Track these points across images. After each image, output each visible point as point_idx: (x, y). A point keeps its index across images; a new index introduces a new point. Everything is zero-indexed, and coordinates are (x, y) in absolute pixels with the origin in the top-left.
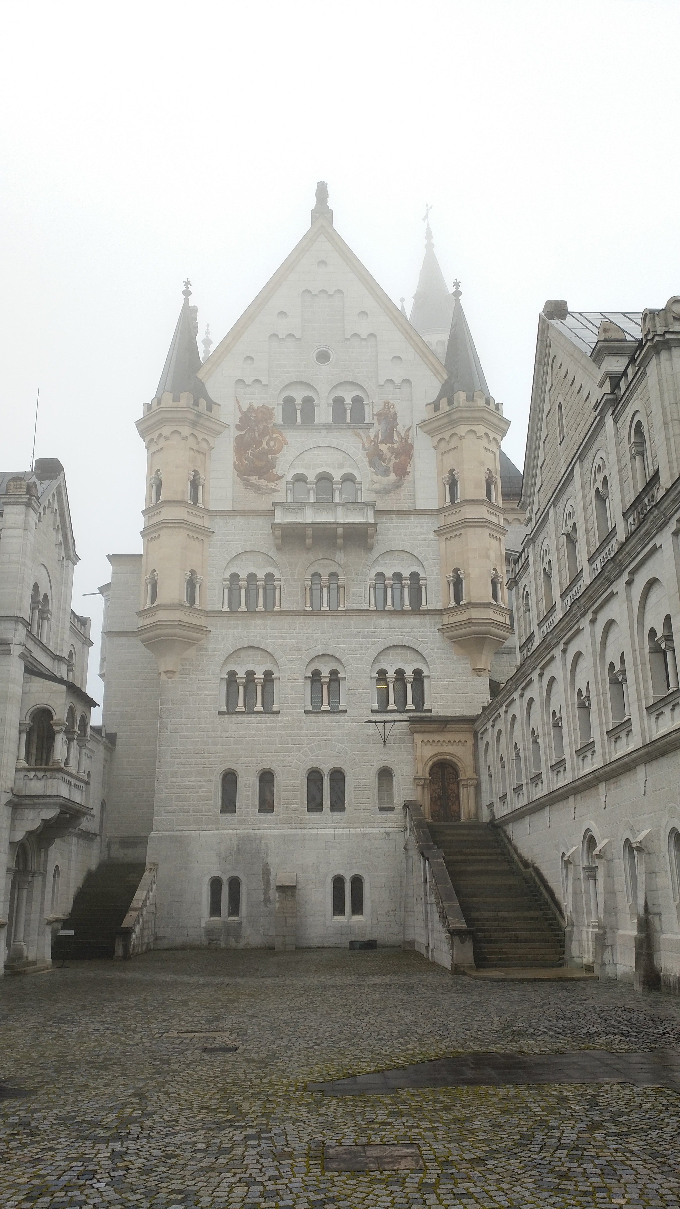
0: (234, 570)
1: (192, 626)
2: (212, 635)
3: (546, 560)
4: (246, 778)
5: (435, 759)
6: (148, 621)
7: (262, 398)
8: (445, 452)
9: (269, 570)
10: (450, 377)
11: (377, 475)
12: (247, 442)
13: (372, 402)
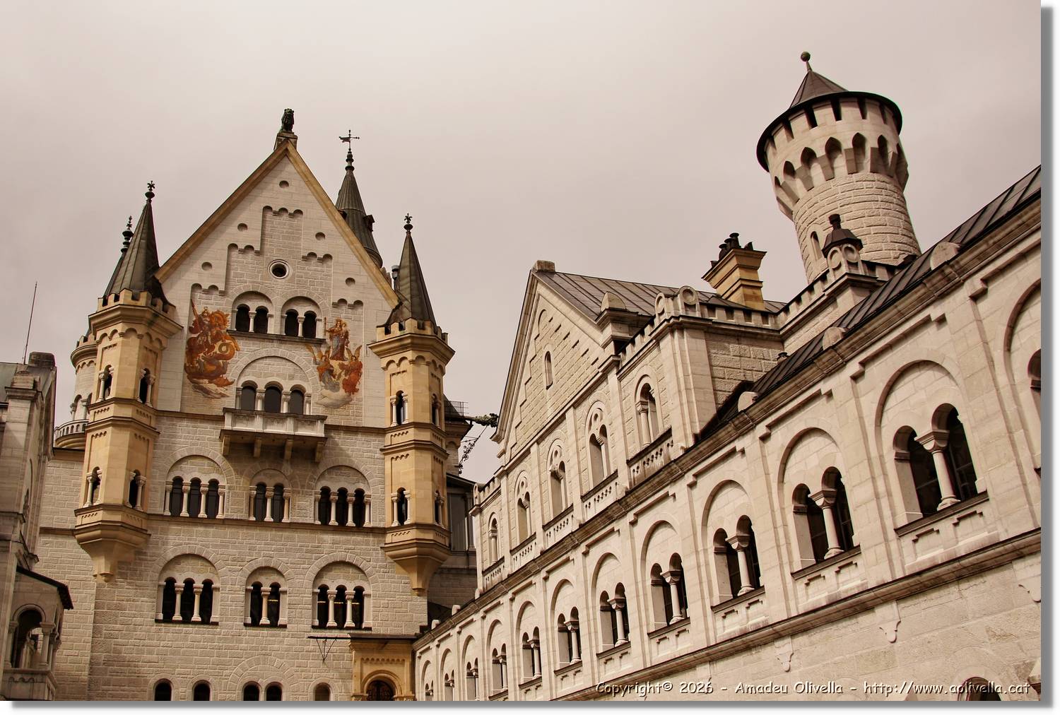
0: (178, 474)
1: (134, 529)
2: (152, 539)
3: (523, 492)
4: (180, 689)
5: (374, 677)
6: (88, 520)
7: (217, 304)
8: (394, 374)
9: (214, 476)
10: (401, 304)
11: (326, 388)
12: (199, 345)
13: (325, 319)
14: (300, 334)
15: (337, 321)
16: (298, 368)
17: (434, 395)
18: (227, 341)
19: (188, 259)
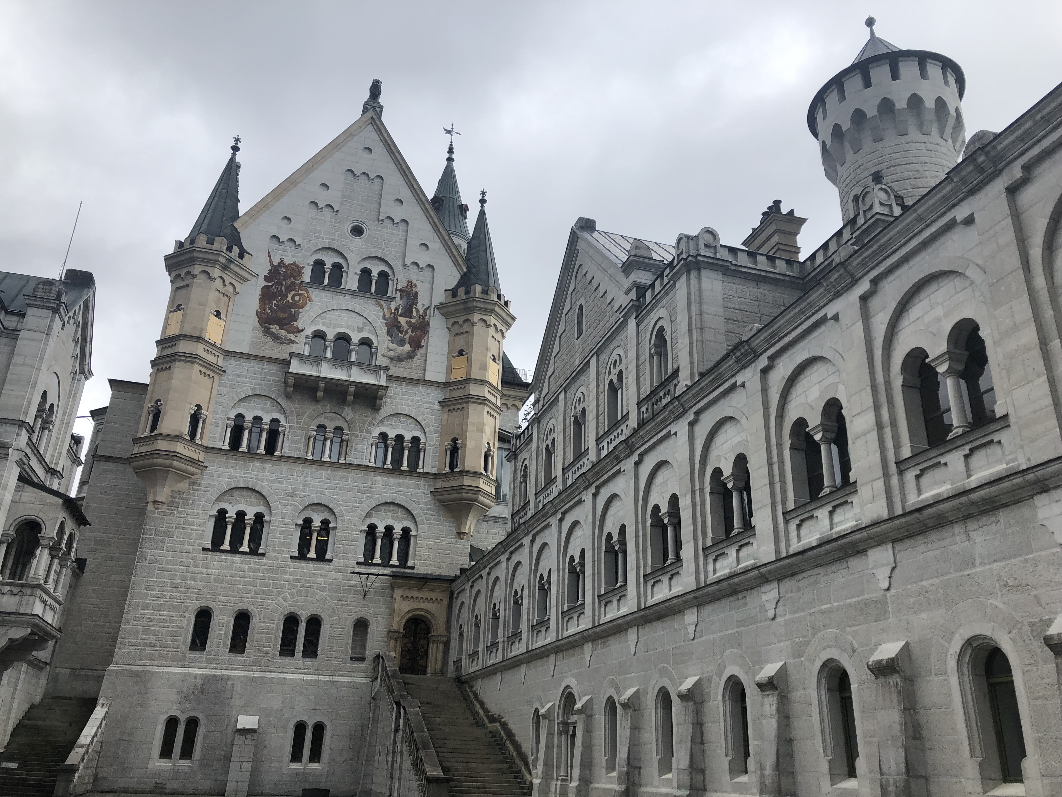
0: (241, 411)
1: (190, 459)
2: (208, 471)
3: (550, 438)
4: (221, 617)
5: (411, 614)
6: (143, 449)
7: (293, 256)
8: (457, 334)
9: (277, 415)
10: (469, 270)
11: (393, 343)
12: (273, 292)
13: (397, 279)
14: (373, 291)
15: (408, 282)
16: (367, 322)
17: (493, 355)
18: (301, 292)
19: (268, 211)
